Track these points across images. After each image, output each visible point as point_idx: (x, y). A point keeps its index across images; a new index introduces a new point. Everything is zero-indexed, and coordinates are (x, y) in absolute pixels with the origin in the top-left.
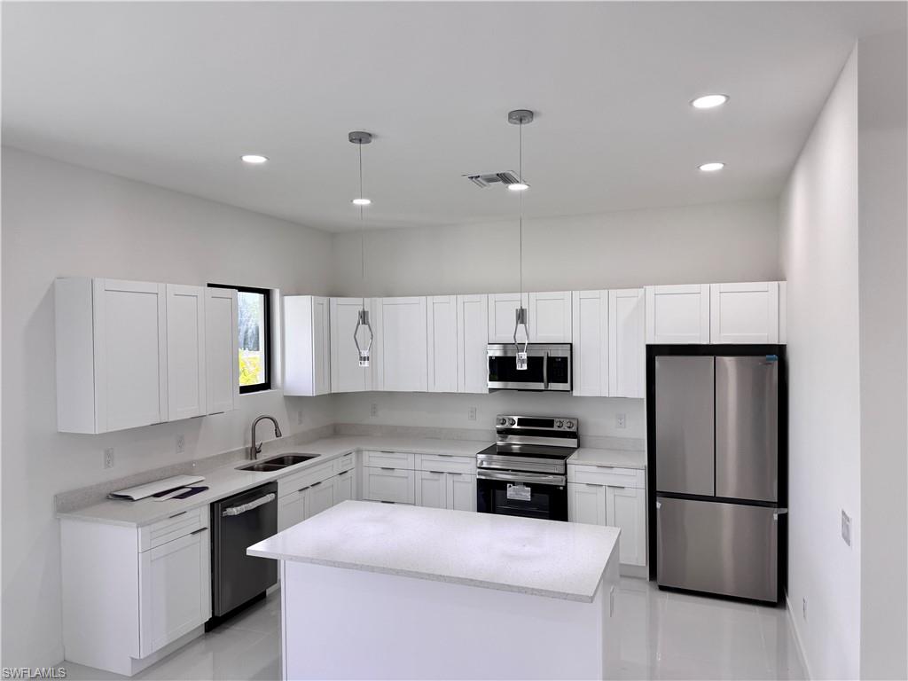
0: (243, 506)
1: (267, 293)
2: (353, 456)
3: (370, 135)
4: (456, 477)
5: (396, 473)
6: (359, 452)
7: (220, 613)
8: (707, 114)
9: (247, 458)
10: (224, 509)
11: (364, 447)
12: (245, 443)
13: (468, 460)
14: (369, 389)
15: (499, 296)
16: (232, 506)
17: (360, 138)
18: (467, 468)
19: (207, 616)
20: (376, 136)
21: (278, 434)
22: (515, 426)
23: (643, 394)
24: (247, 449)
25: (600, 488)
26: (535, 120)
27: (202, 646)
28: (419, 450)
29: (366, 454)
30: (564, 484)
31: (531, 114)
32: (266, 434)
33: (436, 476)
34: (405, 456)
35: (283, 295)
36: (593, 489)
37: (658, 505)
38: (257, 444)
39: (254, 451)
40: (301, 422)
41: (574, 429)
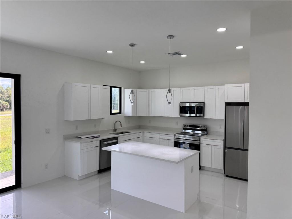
0: (108, 142)
1: (120, 88)
2: (142, 133)
3: (135, 44)
4: (169, 141)
5: (153, 138)
6: (143, 132)
7: (101, 169)
8: (221, 34)
9: (113, 132)
10: (103, 142)
11: (145, 131)
12: (113, 128)
13: (172, 136)
14: (147, 115)
15: (183, 89)
16: (105, 141)
17: (132, 45)
18: (172, 138)
19: (98, 169)
20: (137, 45)
21: (121, 126)
22: (188, 127)
23: (224, 118)
24: (113, 129)
25: (210, 146)
26: (174, 38)
27: (97, 176)
28: (159, 133)
29: (145, 133)
30: (199, 144)
31: (173, 36)
32: (118, 126)
33: (163, 140)
34: (155, 134)
35: (124, 89)
36: (208, 146)
37: (226, 151)
38: (116, 128)
39: (115, 130)
40: (129, 124)
41: (206, 129)
